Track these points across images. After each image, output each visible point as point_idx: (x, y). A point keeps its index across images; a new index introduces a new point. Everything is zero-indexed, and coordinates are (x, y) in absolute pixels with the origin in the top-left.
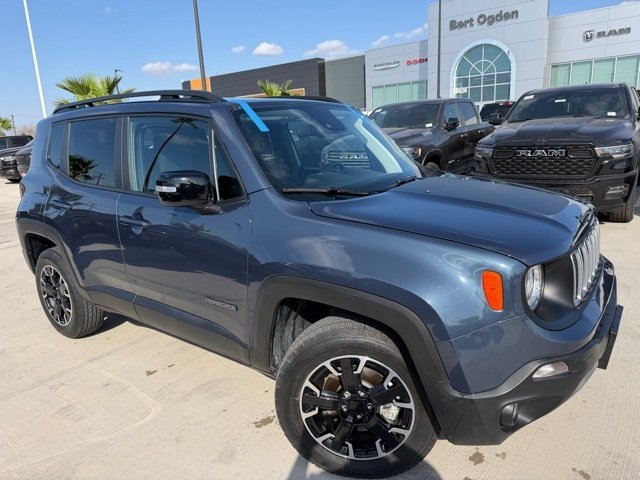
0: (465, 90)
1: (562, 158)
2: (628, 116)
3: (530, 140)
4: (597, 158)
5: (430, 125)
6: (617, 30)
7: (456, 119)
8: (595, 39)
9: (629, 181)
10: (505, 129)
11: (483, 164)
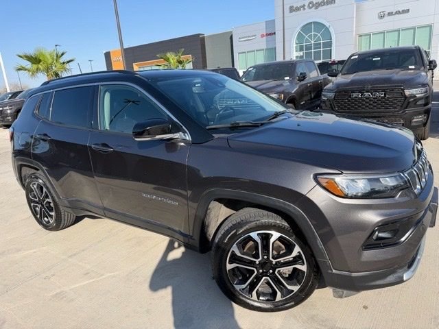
0: (301, 54)
1: (382, 98)
2: (423, 68)
3: (360, 86)
4: (406, 97)
5: (288, 78)
6: (401, 10)
7: (305, 73)
8: (386, 18)
9: (427, 112)
10: (340, 79)
11: (328, 103)
